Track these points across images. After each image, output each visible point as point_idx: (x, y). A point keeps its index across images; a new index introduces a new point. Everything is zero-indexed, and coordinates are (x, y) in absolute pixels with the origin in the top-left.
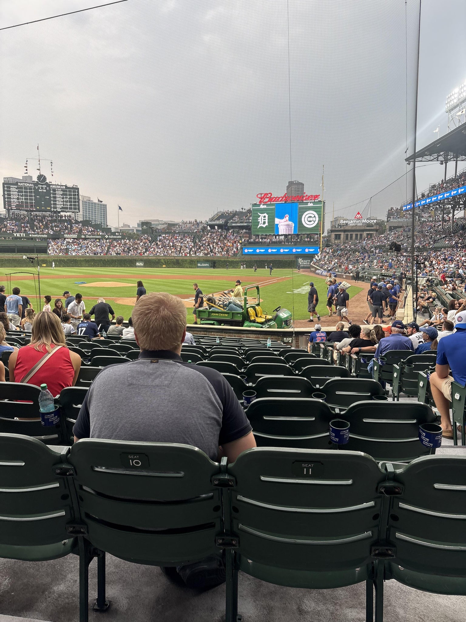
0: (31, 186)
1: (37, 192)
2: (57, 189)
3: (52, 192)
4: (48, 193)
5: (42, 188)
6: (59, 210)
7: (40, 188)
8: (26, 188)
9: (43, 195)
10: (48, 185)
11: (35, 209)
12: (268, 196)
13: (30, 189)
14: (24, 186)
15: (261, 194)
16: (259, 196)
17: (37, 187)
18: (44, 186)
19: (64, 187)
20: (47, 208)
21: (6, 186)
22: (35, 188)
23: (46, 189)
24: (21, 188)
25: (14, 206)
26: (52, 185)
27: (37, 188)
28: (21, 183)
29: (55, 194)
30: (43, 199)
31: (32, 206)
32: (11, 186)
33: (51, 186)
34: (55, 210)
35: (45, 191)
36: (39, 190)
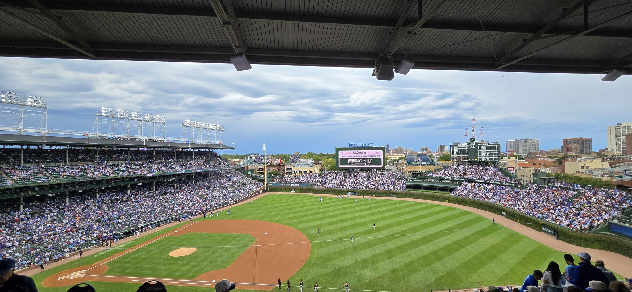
1: (469, 149)
2: (482, 146)
3: (478, 148)
4: (476, 149)
5: (472, 146)
6: (483, 160)
8: (462, 147)
9: (472, 151)
10: (476, 144)
11: (467, 160)
13: (465, 147)
17: (469, 146)
19: (487, 144)
20: (475, 159)
21: (451, 147)
22: (468, 147)
23: (475, 146)
24: (460, 147)
25: (456, 159)
26: (479, 143)
28: (459, 144)
29: (481, 149)
30: (473, 153)
31: (465, 158)
32: (454, 147)
33: (478, 145)
34: (481, 160)
35: (474, 148)
36: (471, 148)
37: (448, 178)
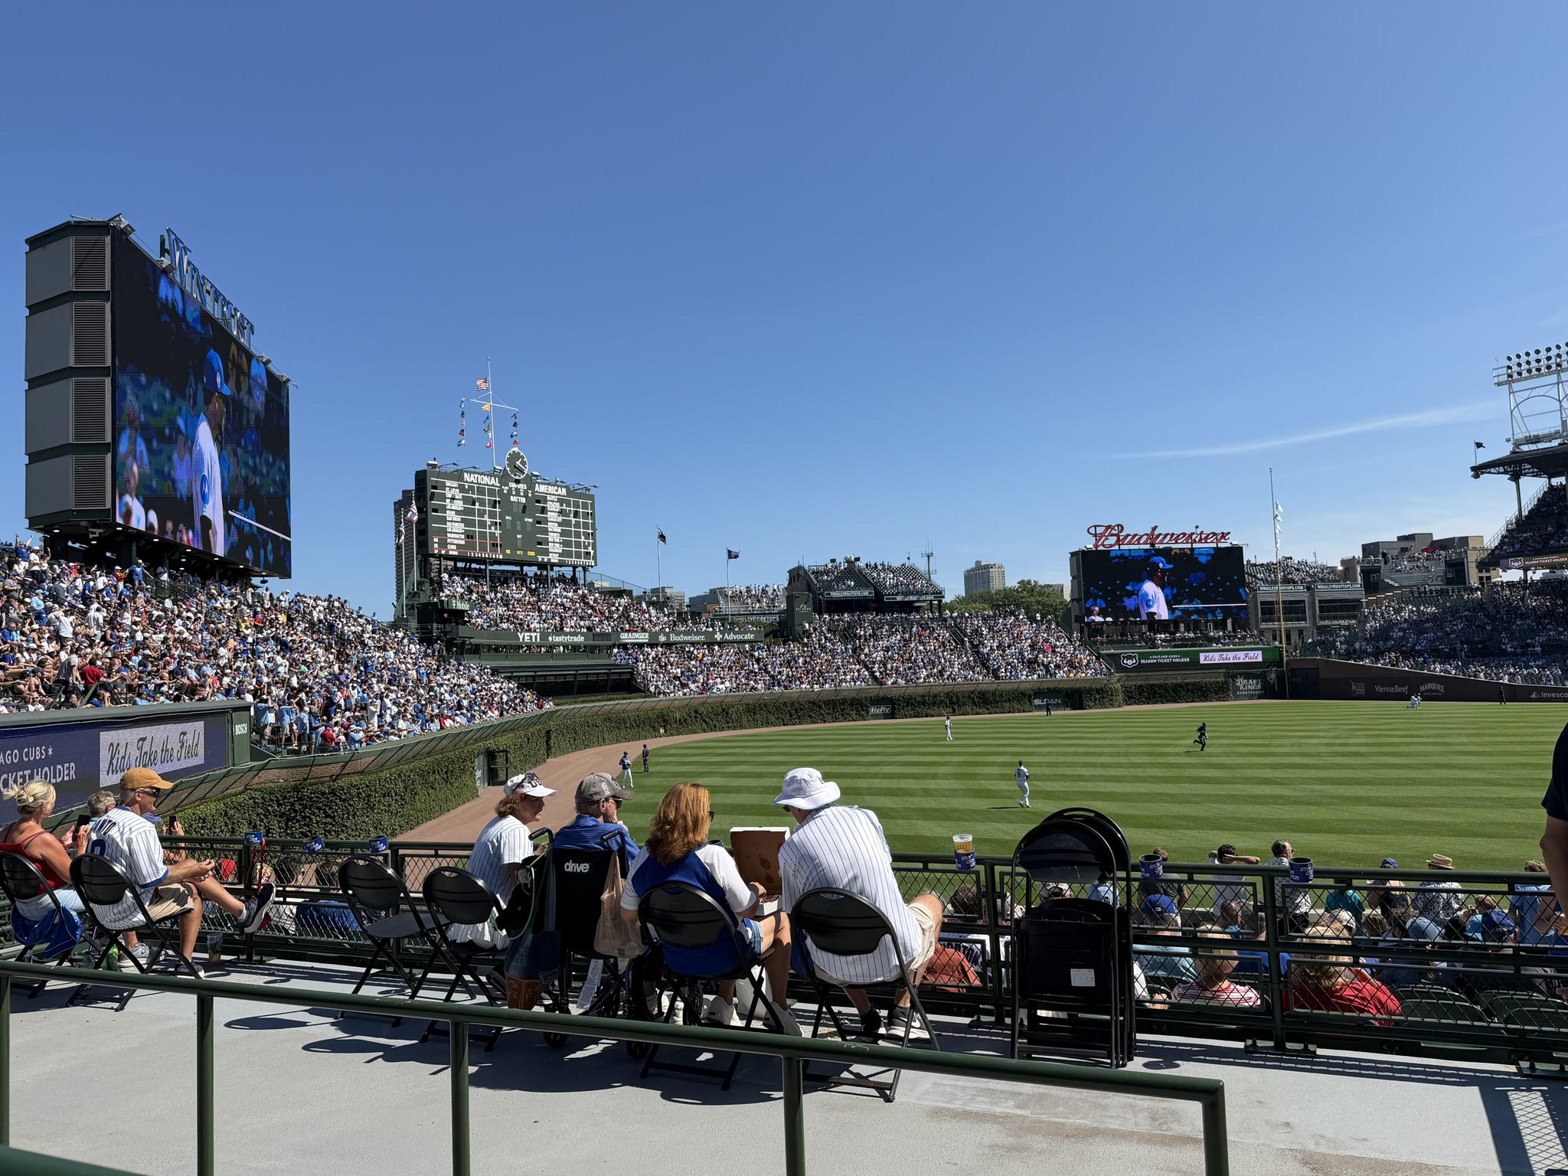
0: (493, 485)
1: (505, 502)
2: (549, 497)
4: (531, 507)
5: (517, 492)
6: (554, 559)
7: (514, 493)
8: (481, 491)
9: (519, 512)
10: (529, 483)
11: (501, 557)
12: (1114, 532)
13: (491, 493)
14: (477, 483)
15: (1095, 526)
16: (1092, 530)
17: (506, 489)
18: (521, 486)
19: (563, 491)
20: (529, 553)
21: (431, 480)
22: (501, 492)
23: (525, 493)
24: (472, 489)
25: (454, 547)
26: (539, 483)
27: (505, 492)
28: (471, 473)
29: (545, 511)
30: (519, 525)
31: (494, 546)
32: (448, 483)
33: (536, 487)
34: (546, 559)
35: (523, 500)
36: (513, 499)
37: (531, 637)
